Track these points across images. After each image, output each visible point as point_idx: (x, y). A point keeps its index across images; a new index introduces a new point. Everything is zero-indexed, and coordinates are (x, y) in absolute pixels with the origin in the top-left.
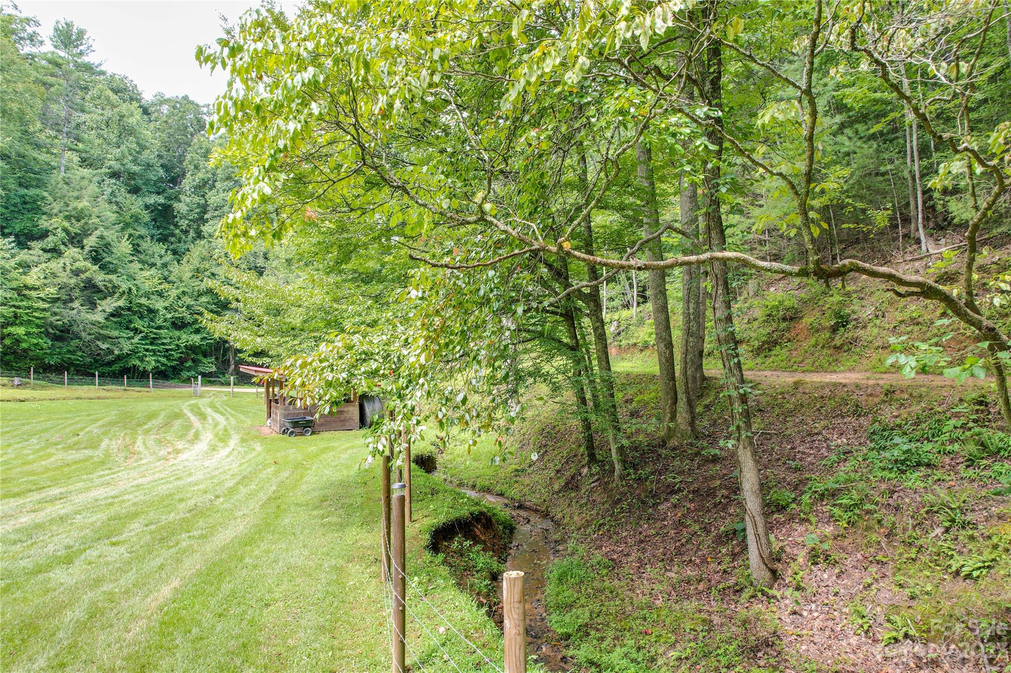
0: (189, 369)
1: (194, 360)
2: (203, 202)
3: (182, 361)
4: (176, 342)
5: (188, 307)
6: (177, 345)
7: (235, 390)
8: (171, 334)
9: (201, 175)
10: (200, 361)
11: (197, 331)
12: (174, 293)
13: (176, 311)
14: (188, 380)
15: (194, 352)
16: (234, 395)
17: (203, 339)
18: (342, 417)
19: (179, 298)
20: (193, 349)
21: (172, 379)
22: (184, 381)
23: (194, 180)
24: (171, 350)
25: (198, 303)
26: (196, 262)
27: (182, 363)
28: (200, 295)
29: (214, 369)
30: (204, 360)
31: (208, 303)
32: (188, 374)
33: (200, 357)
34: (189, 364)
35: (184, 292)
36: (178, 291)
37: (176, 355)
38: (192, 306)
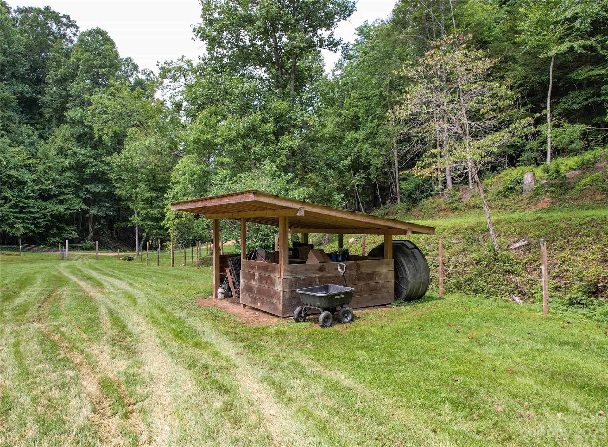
0: (54, 236)
1: (58, 228)
2: (64, 93)
3: (48, 228)
4: (43, 211)
5: (53, 181)
6: (44, 214)
7: (99, 254)
8: (38, 204)
9: (62, 70)
10: (64, 229)
11: (61, 202)
12: (41, 168)
13: (43, 183)
14: (54, 245)
15: (58, 221)
16: (98, 258)
17: (66, 209)
18: (373, 284)
19: (46, 173)
20: (57, 217)
21: (39, 244)
22: (50, 246)
23: (56, 75)
24: (38, 218)
25: (62, 178)
26: (60, 142)
27: (48, 231)
28: (64, 171)
29: (76, 236)
30: (67, 228)
31: (71, 177)
32: (54, 240)
33: (64, 225)
34: (54, 231)
35: (50, 167)
36: (44, 166)
37: (43, 223)
38: (57, 180)
